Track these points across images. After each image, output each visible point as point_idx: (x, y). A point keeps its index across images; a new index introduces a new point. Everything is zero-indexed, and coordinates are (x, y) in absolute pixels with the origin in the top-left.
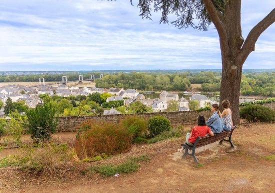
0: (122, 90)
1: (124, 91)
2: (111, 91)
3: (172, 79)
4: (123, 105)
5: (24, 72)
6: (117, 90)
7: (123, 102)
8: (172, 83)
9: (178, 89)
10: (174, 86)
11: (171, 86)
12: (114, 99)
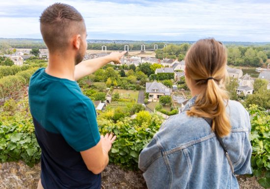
0: (176, 61)
1: (178, 62)
2: (164, 62)
3: (243, 52)
4: (173, 78)
5: (96, 41)
6: (170, 62)
7: (173, 74)
8: (243, 57)
9: (249, 64)
10: (245, 60)
11: (241, 61)
12: (163, 71)
